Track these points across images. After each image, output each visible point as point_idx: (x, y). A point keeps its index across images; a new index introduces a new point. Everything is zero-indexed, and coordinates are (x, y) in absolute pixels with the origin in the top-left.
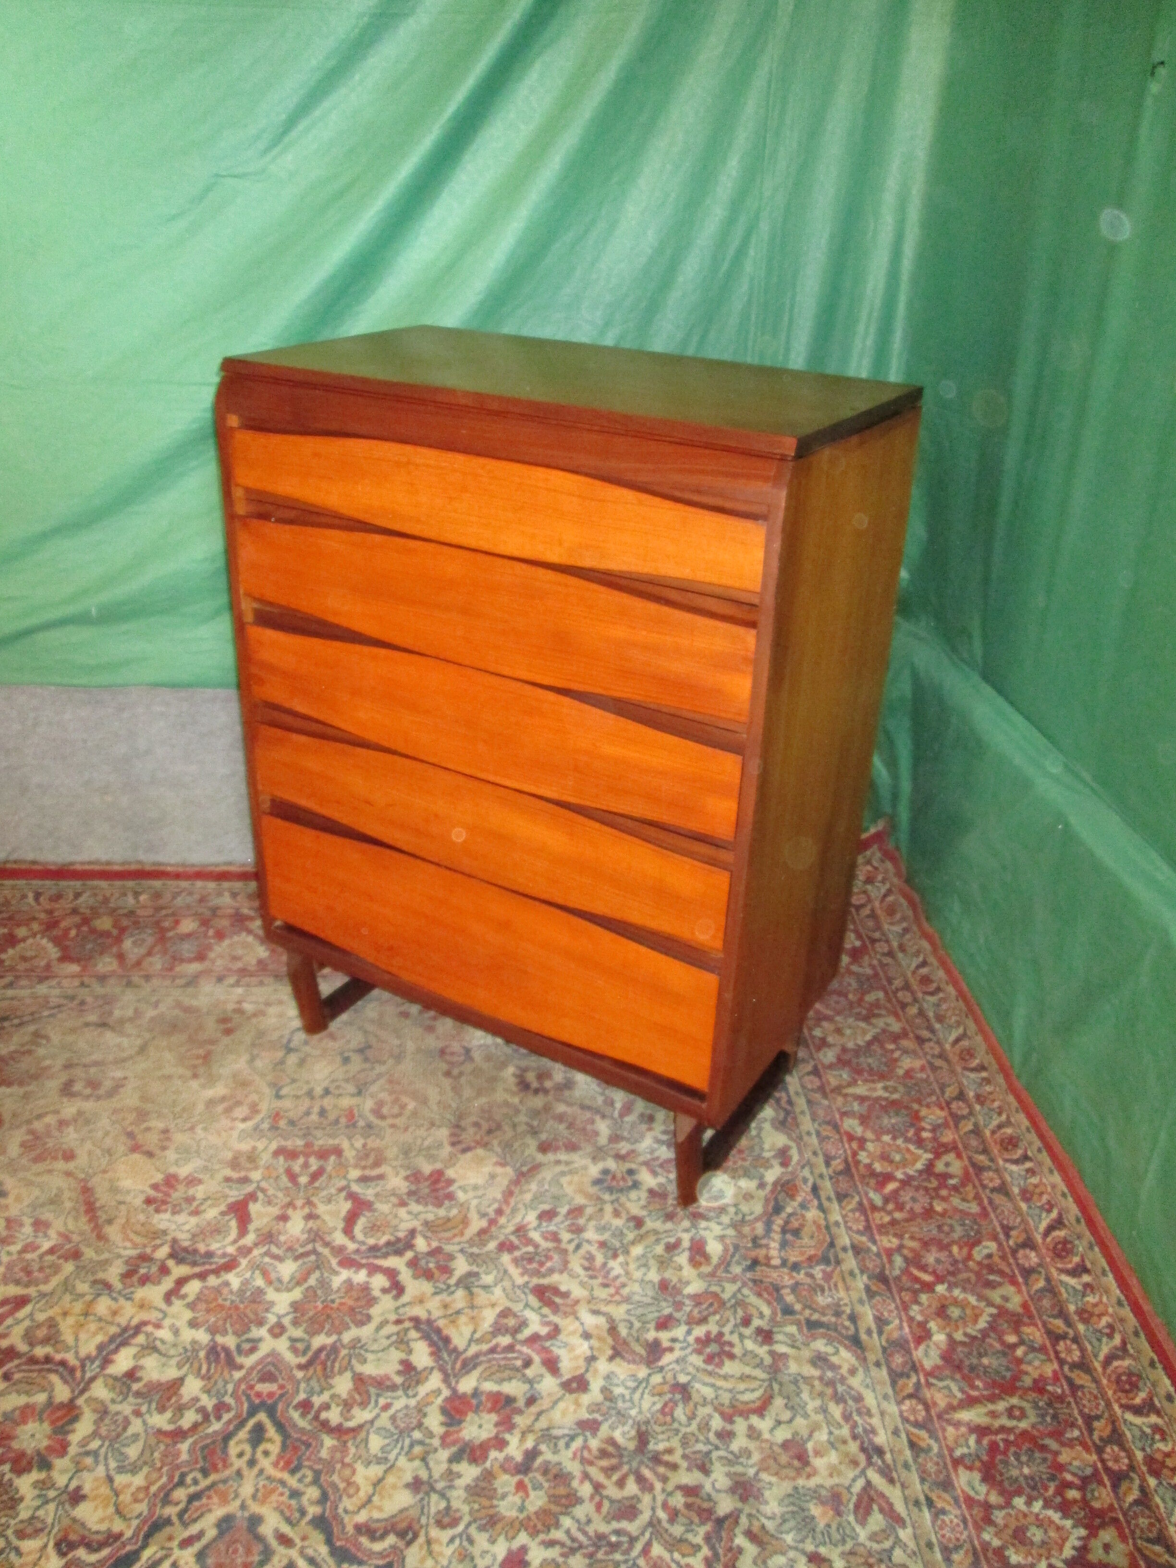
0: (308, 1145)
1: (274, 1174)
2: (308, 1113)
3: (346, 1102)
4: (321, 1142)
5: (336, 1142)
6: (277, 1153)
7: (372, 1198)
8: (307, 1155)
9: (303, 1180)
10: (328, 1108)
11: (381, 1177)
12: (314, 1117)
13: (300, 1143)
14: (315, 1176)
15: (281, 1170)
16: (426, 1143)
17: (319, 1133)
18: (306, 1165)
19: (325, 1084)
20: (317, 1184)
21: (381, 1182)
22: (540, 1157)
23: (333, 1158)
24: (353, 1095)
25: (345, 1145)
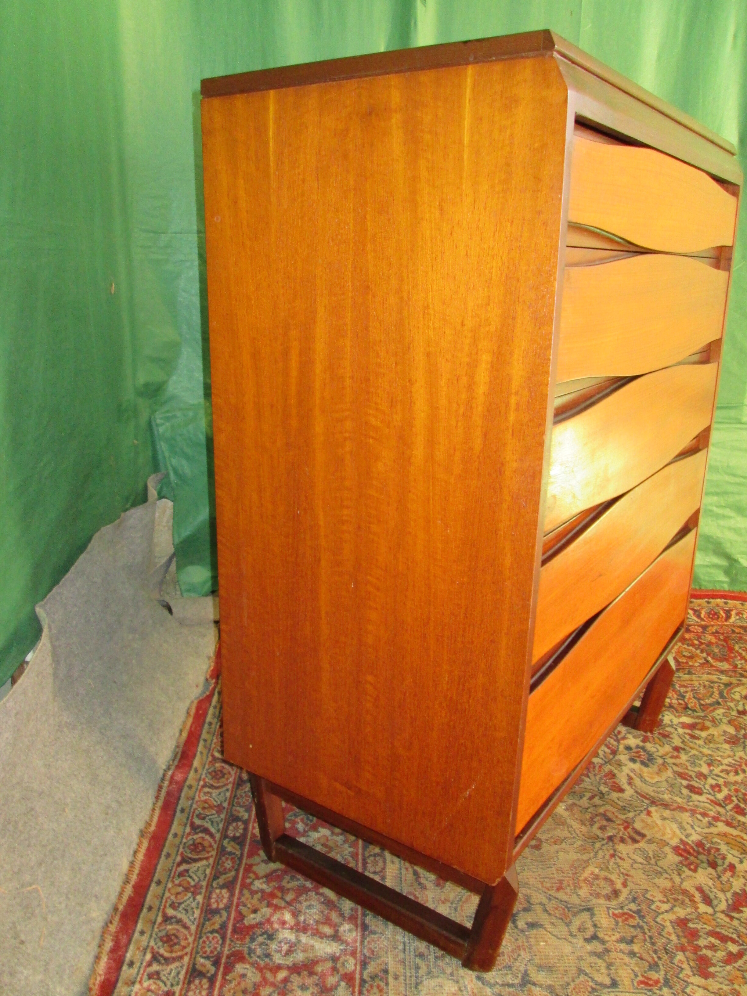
0: (683, 949)
1: (738, 973)
2: (632, 954)
3: (604, 920)
4: (674, 938)
5: (668, 924)
6: (706, 975)
7: (729, 895)
8: (697, 948)
9: (733, 948)
10: (618, 936)
11: (700, 889)
12: (636, 948)
13: (680, 956)
14: (724, 939)
15: (728, 968)
16: (640, 860)
17: (660, 942)
18: (712, 947)
19: (580, 942)
20: (734, 936)
21: (706, 889)
22: (629, 792)
23: (691, 925)
24: (593, 915)
25: (671, 917)
